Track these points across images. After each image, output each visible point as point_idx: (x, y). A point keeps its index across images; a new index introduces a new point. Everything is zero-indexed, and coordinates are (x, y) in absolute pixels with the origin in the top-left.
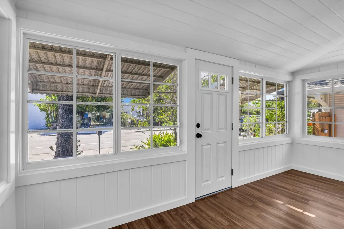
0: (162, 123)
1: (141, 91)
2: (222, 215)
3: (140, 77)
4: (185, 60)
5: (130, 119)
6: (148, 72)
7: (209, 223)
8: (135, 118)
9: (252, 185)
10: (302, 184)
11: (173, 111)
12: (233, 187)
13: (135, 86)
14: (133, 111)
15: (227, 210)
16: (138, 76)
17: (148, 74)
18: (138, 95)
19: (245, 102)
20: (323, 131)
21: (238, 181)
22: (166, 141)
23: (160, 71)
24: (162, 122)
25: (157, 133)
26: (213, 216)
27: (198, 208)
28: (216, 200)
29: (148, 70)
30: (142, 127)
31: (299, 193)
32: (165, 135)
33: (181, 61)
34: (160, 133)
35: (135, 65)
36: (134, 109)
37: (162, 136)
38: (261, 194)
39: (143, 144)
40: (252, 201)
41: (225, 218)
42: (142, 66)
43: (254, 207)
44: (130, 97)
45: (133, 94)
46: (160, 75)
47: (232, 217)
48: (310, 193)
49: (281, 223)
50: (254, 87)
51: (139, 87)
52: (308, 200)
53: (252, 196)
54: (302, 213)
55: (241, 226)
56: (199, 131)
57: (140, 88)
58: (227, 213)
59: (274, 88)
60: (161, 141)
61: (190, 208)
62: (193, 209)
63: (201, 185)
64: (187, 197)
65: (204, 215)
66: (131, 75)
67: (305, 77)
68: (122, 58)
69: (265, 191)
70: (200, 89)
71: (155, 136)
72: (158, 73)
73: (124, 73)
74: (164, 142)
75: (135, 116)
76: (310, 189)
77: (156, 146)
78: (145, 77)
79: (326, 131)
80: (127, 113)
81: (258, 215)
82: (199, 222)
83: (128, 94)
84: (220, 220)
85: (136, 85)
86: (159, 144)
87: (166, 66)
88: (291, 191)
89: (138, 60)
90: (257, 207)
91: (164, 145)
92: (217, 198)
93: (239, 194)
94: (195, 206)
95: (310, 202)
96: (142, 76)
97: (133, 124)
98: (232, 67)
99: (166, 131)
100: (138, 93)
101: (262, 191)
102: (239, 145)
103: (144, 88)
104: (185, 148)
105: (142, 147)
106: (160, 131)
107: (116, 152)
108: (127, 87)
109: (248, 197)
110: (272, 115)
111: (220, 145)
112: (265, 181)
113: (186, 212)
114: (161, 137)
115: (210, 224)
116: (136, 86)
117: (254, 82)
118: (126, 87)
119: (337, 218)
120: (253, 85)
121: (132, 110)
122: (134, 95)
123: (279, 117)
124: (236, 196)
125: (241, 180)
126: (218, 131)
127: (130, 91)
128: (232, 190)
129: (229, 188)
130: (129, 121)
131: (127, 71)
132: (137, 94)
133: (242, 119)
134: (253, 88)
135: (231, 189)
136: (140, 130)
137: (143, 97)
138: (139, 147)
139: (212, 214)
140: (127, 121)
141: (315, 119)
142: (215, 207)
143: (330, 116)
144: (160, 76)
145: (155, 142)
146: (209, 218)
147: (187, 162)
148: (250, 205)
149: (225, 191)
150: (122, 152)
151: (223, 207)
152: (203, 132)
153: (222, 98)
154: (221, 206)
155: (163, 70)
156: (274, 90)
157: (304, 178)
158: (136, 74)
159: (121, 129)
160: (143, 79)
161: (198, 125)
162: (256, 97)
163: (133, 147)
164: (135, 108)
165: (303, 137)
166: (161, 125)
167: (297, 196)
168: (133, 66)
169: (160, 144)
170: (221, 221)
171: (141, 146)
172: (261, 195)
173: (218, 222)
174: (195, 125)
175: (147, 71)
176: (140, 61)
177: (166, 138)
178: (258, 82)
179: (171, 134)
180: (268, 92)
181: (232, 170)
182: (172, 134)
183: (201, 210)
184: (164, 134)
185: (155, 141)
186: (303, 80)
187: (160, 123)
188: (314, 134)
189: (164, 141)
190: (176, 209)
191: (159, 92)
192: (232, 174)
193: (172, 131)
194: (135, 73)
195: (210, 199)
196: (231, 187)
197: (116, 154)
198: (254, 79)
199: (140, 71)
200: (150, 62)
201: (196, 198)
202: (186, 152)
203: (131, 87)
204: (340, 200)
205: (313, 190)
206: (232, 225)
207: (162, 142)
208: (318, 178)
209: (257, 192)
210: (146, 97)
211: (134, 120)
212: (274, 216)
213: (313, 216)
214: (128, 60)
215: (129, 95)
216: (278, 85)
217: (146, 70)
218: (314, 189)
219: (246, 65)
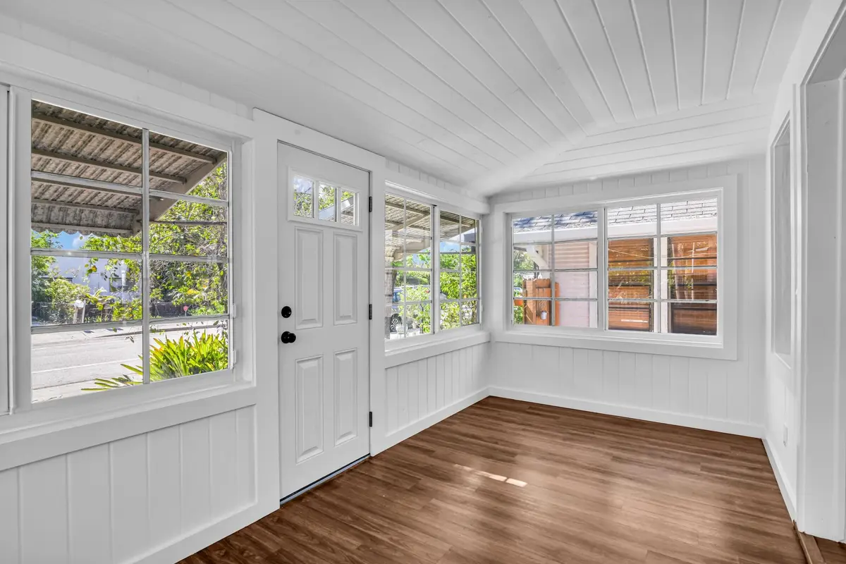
0: (191, 308)
1: (116, 213)
2: (346, 527)
3: (110, 172)
4: (249, 139)
5: (83, 297)
6: (135, 160)
7: (314, 552)
8: (101, 295)
9: (414, 443)
10: (505, 424)
11: (222, 273)
12: (373, 455)
13: (92, 199)
14: (93, 275)
15: (357, 511)
16: (101, 168)
17: (136, 165)
18: (106, 227)
19: (402, 254)
20: (539, 314)
21: (384, 439)
22: (204, 359)
23: (175, 161)
24: (193, 306)
25: (175, 337)
26: (326, 534)
27: (289, 524)
28: (334, 492)
29: (135, 153)
30: (124, 322)
31: (500, 442)
32: (199, 341)
33: (238, 141)
34: (185, 337)
35: (88, 133)
36: (95, 267)
37: (190, 344)
38: (432, 459)
39: (128, 372)
40: (412, 479)
41: (352, 531)
42: (115, 139)
43: (417, 490)
44: (75, 231)
45: (84, 222)
46: (177, 173)
47: (368, 524)
48: (518, 440)
49: (466, 512)
50: (418, 223)
51: (106, 201)
52: (514, 454)
53: (411, 466)
54: (504, 483)
55: (389, 541)
56: (289, 325)
57: (110, 203)
58: (358, 519)
59: (456, 226)
60: (188, 360)
61: (267, 527)
62: (274, 528)
63: (296, 463)
64: (256, 501)
65: (301, 537)
66: (74, 164)
67: (511, 209)
68: (38, 105)
69: (440, 451)
70: (289, 219)
71: (169, 347)
72: (170, 164)
73: (47, 155)
74: (197, 360)
75: (102, 290)
76: (518, 432)
77: (172, 373)
78: (127, 173)
79: (545, 315)
80: (70, 279)
81: (424, 507)
82: (288, 558)
83: (67, 222)
84: (341, 541)
85: (96, 195)
86: (182, 368)
87: (194, 150)
88: (485, 441)
89: (97, 119)
90: (422, 490)
91: (195, 370)
92: (336, 487)
93: (386, 468)
94: (280, 521)
95: (517, 458)
96: (118, 171)
97: (93, 314)
98: (369, 172)
99: (202, 331)
100: (106, 219)
101: (433, 451)
102: (386, 355)
103: (126, 204)
104: (250, 374)
105: (125, 380)
106: (184, 331)
107: (12, 406)
108: (62, 198)
109: (405, 471)
110: (454, 284)
111: (342, 358)
112: (439, 429)
113: (255, 543)
114: (189, 348)
115: (315, 557)
116: (97, 199)
117: (417, 210)
118: (58, 196)
119: (558, 478)
120: (415, 218)
121: (90, 271)
122: (87, 225)
123: (467, 288)
124: (378, 475)
125: (389, 434)
126: (337, 323)
127: (75, 212)
128: (372, 461)
129: (364, 459)
130: (80, 304)
131: (59, 148)
132: (99, 221)
133: (399, 293)
134: (416, 223)
135: (368, 461)
136: (119, 332)
137: (123, 232)
138: (114, 381)
139: (321, 530)
140: (71, 304)
141: (527, 291)
142: (330, 511)
143: (549, 286)
144: (175, 176)
145: (169, 362)
146: (316, 541)
147: (255, 408)
148: (409, 488)
149: (355, 468)
150: (35, 404)
151: (350, 507)
152: (298, 327)
153: (346, 244)
154: (343, 505)
155: (185, 159)
156: (457, 231)
157: (507, 412)
158: (94, 161)
159: (33, 330)
160: (120, 179)
161: (286, 312)
162: (422, 245)
163: (91, 385)
164: (97, 264)
165: (508, 329)
166: (188, 315)
167: (495, 449)
168: (82, 135)
169: (185, 366)
170: (344, 540)
171: (120, 380)
172: (430, 461)
173: (334, 547)
174: (276, 311)
175: (134, 157)
176: (105, 124)
177: (205, 350)
178: (426, 212)
179: (217, 338)
180: (447, 235)
181: (371, 413)
182: (220, 339)
183: (295, 528)
184: (195, 338)
185: (168, 360)
186: (507, 214)
187: (186, 308)
188: (526, 321)
189: (198, 358)
190: (226, 541)
191: (178, 222)
192: (371, 425)
193: (221, 329)
194: (91, 157)
195: (318, 494)
196: (369, 454)
197: (11, 413)
198: (418, 205)
199: (109, 154)
200: (141, 132)
201: (281, 500)
202: (255, 385)
203: (79, 200)
204: (561, 444)
205: (522, 433)
206: (369, 543)
207: (191, 361)
208: (530, 408)
209: (423, 456)
210: (133, 233)
211: (96, 302)
212: (456, 501)
213: (521, 484)
214: (60, 115)
215: (70, 224)
216: (464, 220)
217: (129, 154)
218: (524, 430)
219: (399, 172)
